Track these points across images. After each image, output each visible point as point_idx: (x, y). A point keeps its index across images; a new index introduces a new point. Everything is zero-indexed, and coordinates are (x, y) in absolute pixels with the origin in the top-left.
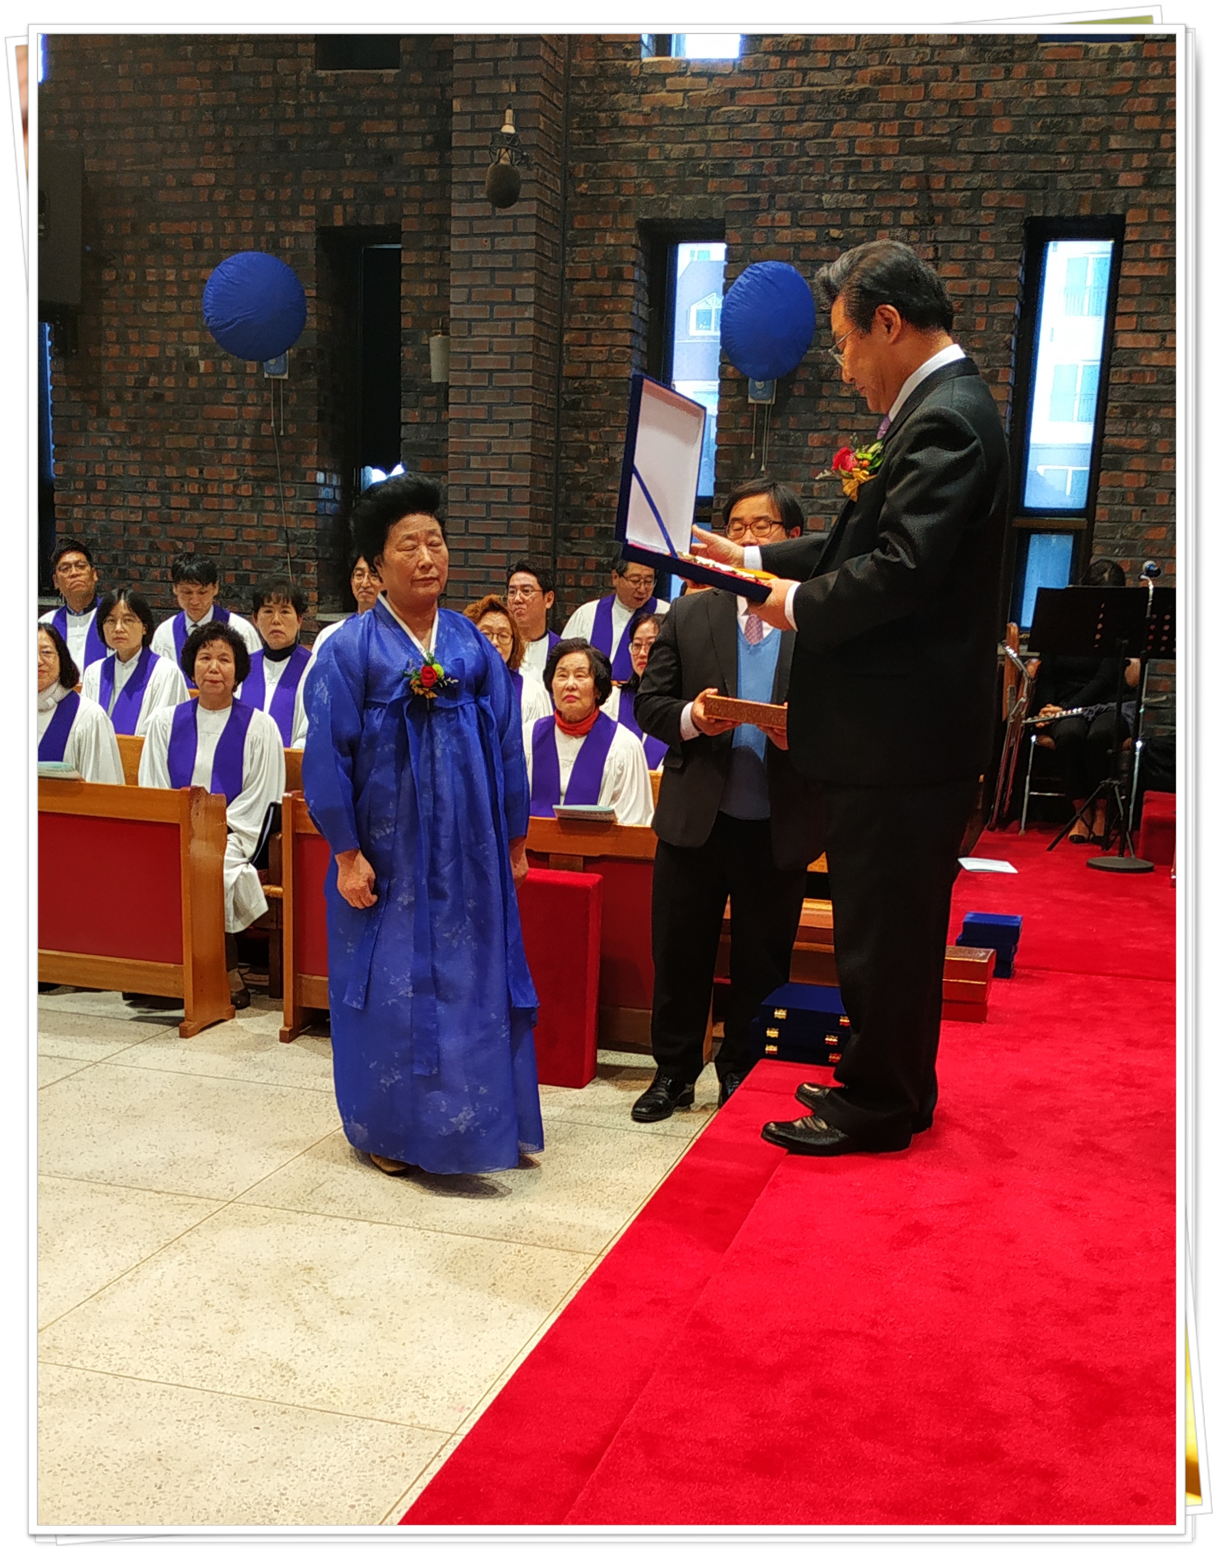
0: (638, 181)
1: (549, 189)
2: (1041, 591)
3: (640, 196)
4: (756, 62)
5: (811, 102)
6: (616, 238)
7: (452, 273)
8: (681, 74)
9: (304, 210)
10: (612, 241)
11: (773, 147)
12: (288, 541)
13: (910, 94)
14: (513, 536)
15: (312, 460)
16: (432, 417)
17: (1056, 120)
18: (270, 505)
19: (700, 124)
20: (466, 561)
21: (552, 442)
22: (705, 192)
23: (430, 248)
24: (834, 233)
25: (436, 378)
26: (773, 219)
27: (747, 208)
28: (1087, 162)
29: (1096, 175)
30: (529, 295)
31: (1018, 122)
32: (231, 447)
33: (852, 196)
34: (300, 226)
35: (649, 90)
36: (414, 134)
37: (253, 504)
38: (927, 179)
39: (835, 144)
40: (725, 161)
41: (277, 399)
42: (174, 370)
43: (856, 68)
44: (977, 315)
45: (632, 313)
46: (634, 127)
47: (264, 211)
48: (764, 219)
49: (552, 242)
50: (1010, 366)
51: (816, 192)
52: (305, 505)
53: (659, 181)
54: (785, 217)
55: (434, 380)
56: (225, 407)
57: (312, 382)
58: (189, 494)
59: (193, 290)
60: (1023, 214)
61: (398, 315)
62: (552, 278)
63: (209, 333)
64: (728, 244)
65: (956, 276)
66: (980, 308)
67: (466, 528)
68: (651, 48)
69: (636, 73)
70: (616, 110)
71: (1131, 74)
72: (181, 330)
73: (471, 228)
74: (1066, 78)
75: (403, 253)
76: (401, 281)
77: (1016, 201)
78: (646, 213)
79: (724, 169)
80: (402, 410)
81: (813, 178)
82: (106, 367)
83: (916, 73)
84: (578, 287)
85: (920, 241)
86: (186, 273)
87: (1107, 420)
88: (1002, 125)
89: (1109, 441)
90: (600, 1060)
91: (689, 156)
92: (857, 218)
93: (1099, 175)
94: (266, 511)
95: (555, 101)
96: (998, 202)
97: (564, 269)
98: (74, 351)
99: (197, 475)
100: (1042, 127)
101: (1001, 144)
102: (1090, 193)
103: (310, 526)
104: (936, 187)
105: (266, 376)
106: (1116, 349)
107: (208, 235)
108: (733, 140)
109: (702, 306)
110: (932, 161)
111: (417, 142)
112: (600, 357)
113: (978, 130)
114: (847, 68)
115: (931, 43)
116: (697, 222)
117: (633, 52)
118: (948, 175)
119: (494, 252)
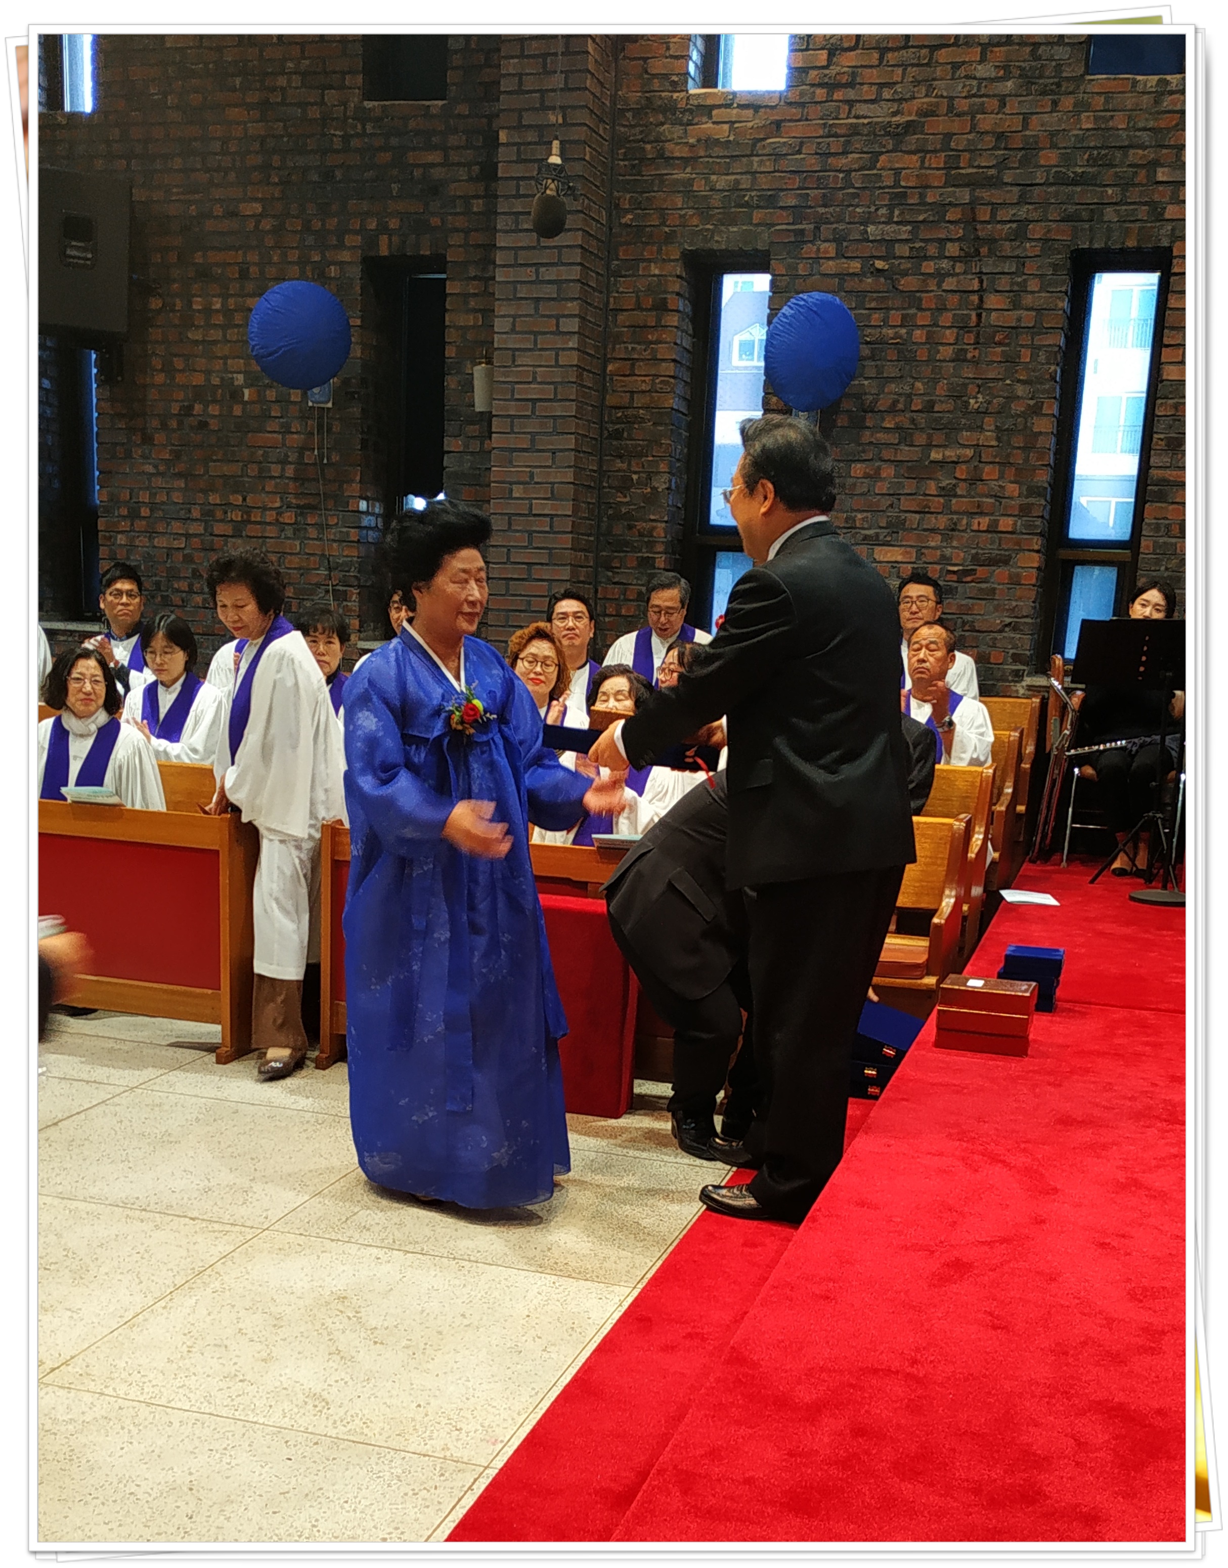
0: (683, 212)
1: (593, 219)
2: (1084, 622)
3: (684, 227)
4: (802, 94)
5: (858, 134)
6: (661, 269)
7: (497, 303)
8: (728, 106)
9: (350, 240)
10: (657, 272)
11: (819, 178)
12: (330, 569)
13: (955, 126)
14: (555, 565)
15: (356, 486)
16: (475, 446)
17: (1103, 152)
18: (313, 533)
19: (743, 156)
20: (507, 589)
21: (594, 471)
22: (751, 224)
23: (475, 278)
24: (879, 264)
25: (479, 407)
26: (818, 249)
27: (793, 239)
28: (1134, 195)
29: (1144, 208)
30: (573, 325)
31: (1063, 154)
32: (274, 474)
33: (897, 228)
34: (346, 256)
35: (696, 120)
36: (459, 164)
37: (296, 531)
38: (973, 210)
39: (880, 175)
40: (769, 193)
41: (320, 427)
42: (219, 397)
43: (901, 100)
44: (1022, 346)
45: (676, 344)
46: (681, 158)
47: (310, 240)
48: (809, 250)
49: (598, 273)
50: (1055, 398)
51: (861, 224)
52: (348, 533)
53: (704, 213)
54: (830, 248)
55: (478, 409)
56: (270, 435)
57: (356, 410)
58: (232, 520)
59: (238, 319)
60: (1069, 246)
61: (441, 344)
62: (596, 307)
63: (253, 362)
64: (773, 275)
65: (999, 307)
66: (1025, 339)
67: (508, 558)
68: (697, 79)
69: (682, 105)
70: (663, 141)
71: (1179, 106)
72: (225, 358)
73: (516, 259)
74: (1114, 111)
75: (448, 283)
76: (446, 310)
77: (1062, 234)
78: (691, 244)
79: (770, 200)
80: (446, 440)
81: (858, 210)
82: (152, 394)
83: (963, 105)
84: (621, 317)
85: (965, 273)
86: (231, 301)
87: (1152, 452)
88: (1048, 157)
89: (1153, 472)
90: (637, 1090)
91: (735, 188)
92: (902, 250)
93: (1147, 207)
94: (309, 539)
95: (601, 132)
96: (1045, 234)
97: (608, 299)
98: (119, 378)
99: (240, 503)
100: (1088, 161)
101: (1048, 179)
102: (1138, 225)
103: (351, 554)
104: (983, 218)
105: (310, 404)
106: (1162, 381)
107: (255, 264)
108: (778, 171)
109: (745, 336)
110: (978, 193)
111: (463, 173)
112: (644, 387)
113: (1024, 162)
114: (893, 100)
115: (978, 75)
116: (742, 253)
117: (679, 84)
118: (995, 207)
119: (538, 282)
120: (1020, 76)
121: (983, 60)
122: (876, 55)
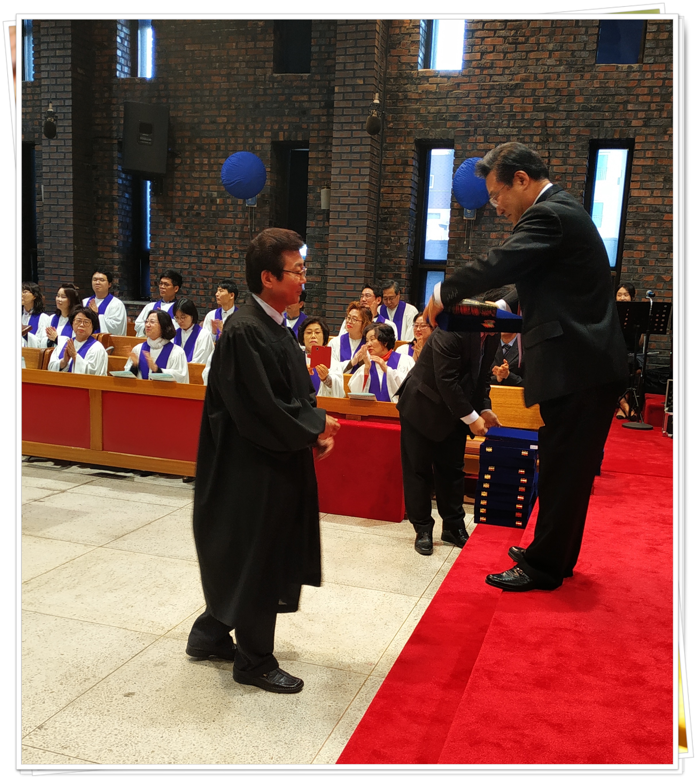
0: (416, 122)
3: (416, 129)
4: (469, 72)
5: (494, 89)
6: (405, 147)
7: (332, 161)
8: (435, 77)
9: (266, 134)
10: (404, 148)
11: (477, 108)
13: (538, 86)
14: (357, 277)
16: (322, 224)
17: (604, 97)
21: (375, 236)
22: (446, 128)
23: (322, 151)
26: (476, 139)
27: (465, 134)
28: (618, 115)
29: (622, 121)
30: (367, 172)
31: (586, 98)
32: (230, 236)
33: (512, 130)
34: (264, 141)
35: (422, 83)
36: (316, 101)
37: (239, 261)
38: (546, 122)
39: (504, 107)
40: (455, 114)
41: (251, 216)
42: (205, 202)
43: (514, 74)
44: (568, 181)
45: (412, 180)
46: (414, 99)
47: (248, 134)
48: (472, 139)
49: (377, 149)
51: (495, 128)
53: (425, 122)
54: (482, 138)
55: (322, 208)
56: (228, 219)
57: (267, 208)
58: (210, 257)
59: (215, 168)
60: (589, 138)
61: (307, 180)
62: (377, 164)
63: (222, 187)
64: (455, 150)
65: (558, 164)
66: (569, 178)
68: (422, 65)
69: (415, 76)
70: (406, 92)
71: (637, 78)
72: (209, 185)
73: (342, 142)
74: (609, 79)
75: (310, 153)
76: (309, 165)
77: (586, 132)
78: (419, 136)
79: (455, 117)
80: (308, 222)
81: (494, 122)
82: (175, 201)
83: (540, 77)
84: (388, 168)
85: (542, 149)
86: (212, 160)
87: (626, 228)
88: (579, 99)
89: (627, 236)
91: (439, 112)
95: (380, 88)
96: (578, 133)
97: (382, 160)
98: (161, 193)
99: (214, 248)
100: (597, 101)
101: (579, 107)
102: (620, 129)
104: (550, 126)
105: (247, 205)
106: (630, 197)
107: (223, 144)
108: (459, 105)
110: (548, 114)
111: (317, 105)
112: (397, 199)
113: (569, 101)
114: (510, 74)
115: (548, 64)
116: (442, 140)
117: (414, 67)
118: (555, 120)
119: (351, 152)
120: (566, 64)
121: (550, 57)
122: (502, 55)
